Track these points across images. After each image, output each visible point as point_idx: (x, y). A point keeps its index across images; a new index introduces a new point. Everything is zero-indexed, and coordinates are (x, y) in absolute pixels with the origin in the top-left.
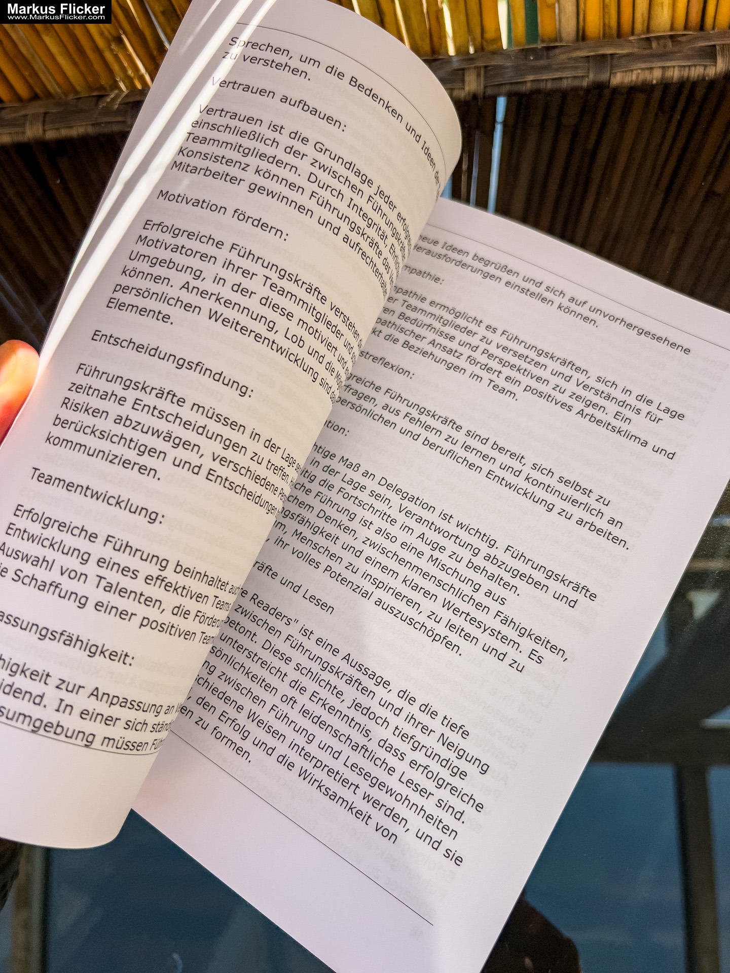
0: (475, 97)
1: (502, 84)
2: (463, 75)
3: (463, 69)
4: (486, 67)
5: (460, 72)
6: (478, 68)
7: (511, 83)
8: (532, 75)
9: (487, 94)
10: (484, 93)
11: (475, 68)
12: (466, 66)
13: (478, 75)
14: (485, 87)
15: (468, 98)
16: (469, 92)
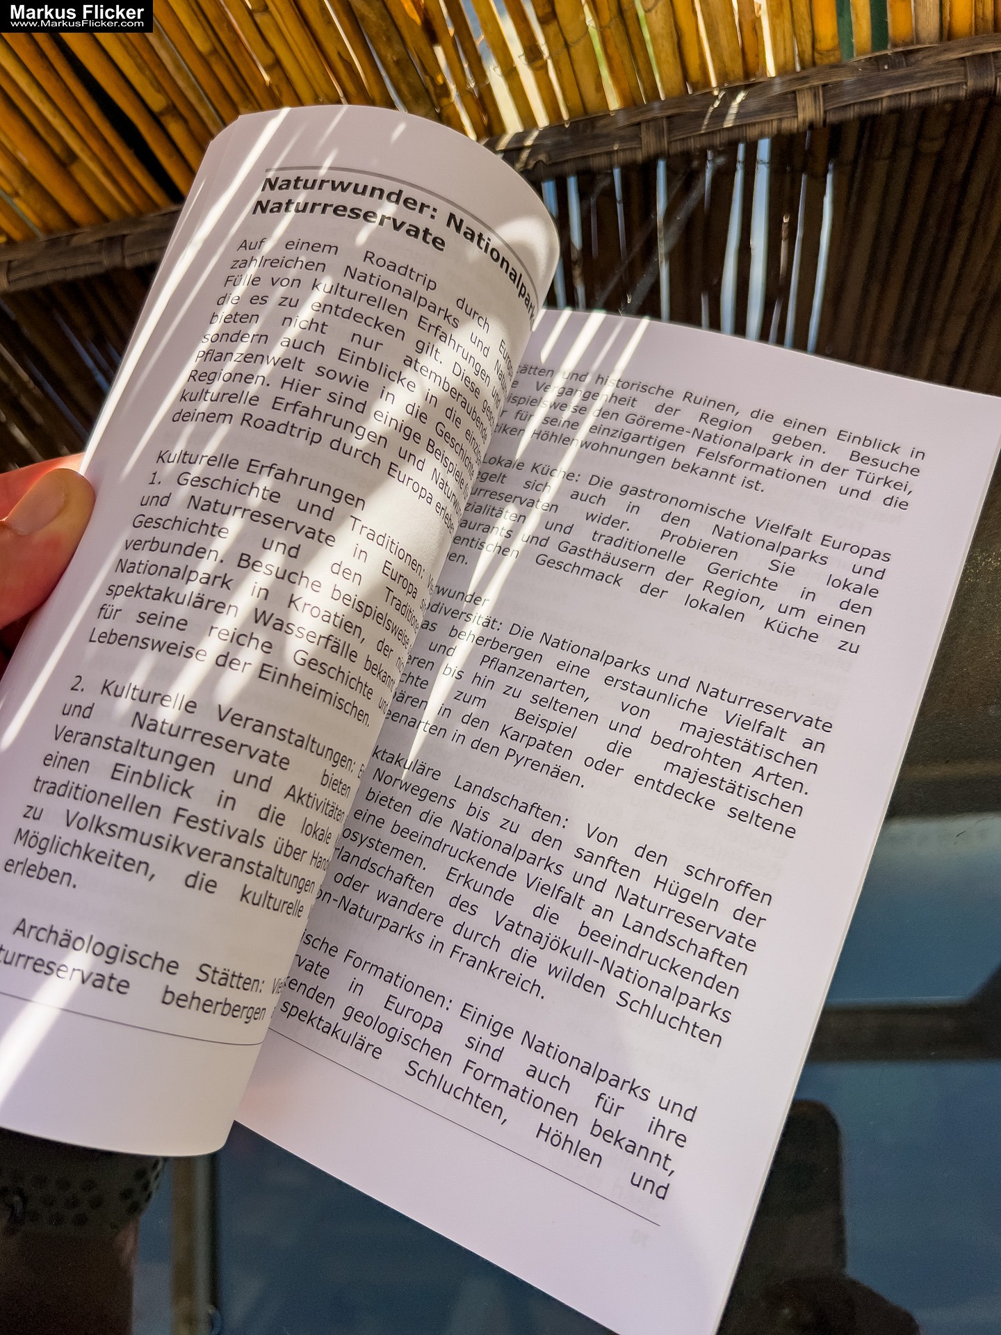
0: (811, 126)
1: (850, 105)
2: (795, 99)
3: (794, 92)
4: (824, 86)
5: (789, 96)
6: (814, 90)
7: (862, 103)
8: (887, 88)
9: (828, 120)
10: (825, 121)
11: (810, 88)
12: (799, 87)
13: (816, 96)
14: (825, 112)
15: (801, 130)
16: (804, 121)
